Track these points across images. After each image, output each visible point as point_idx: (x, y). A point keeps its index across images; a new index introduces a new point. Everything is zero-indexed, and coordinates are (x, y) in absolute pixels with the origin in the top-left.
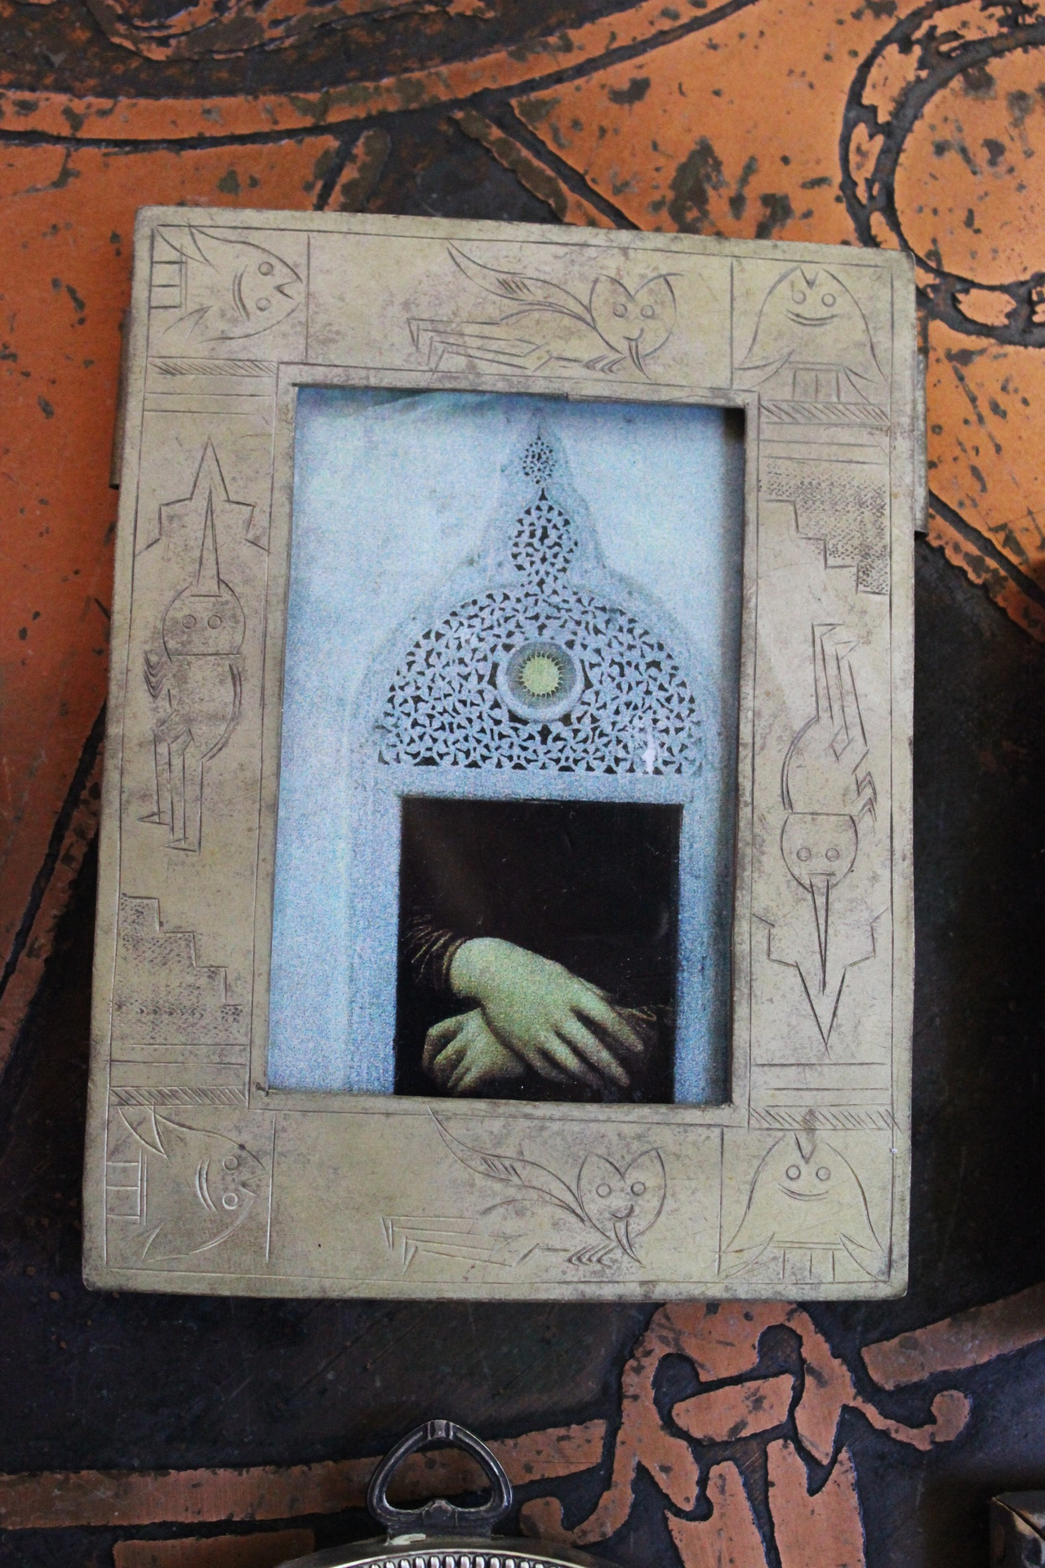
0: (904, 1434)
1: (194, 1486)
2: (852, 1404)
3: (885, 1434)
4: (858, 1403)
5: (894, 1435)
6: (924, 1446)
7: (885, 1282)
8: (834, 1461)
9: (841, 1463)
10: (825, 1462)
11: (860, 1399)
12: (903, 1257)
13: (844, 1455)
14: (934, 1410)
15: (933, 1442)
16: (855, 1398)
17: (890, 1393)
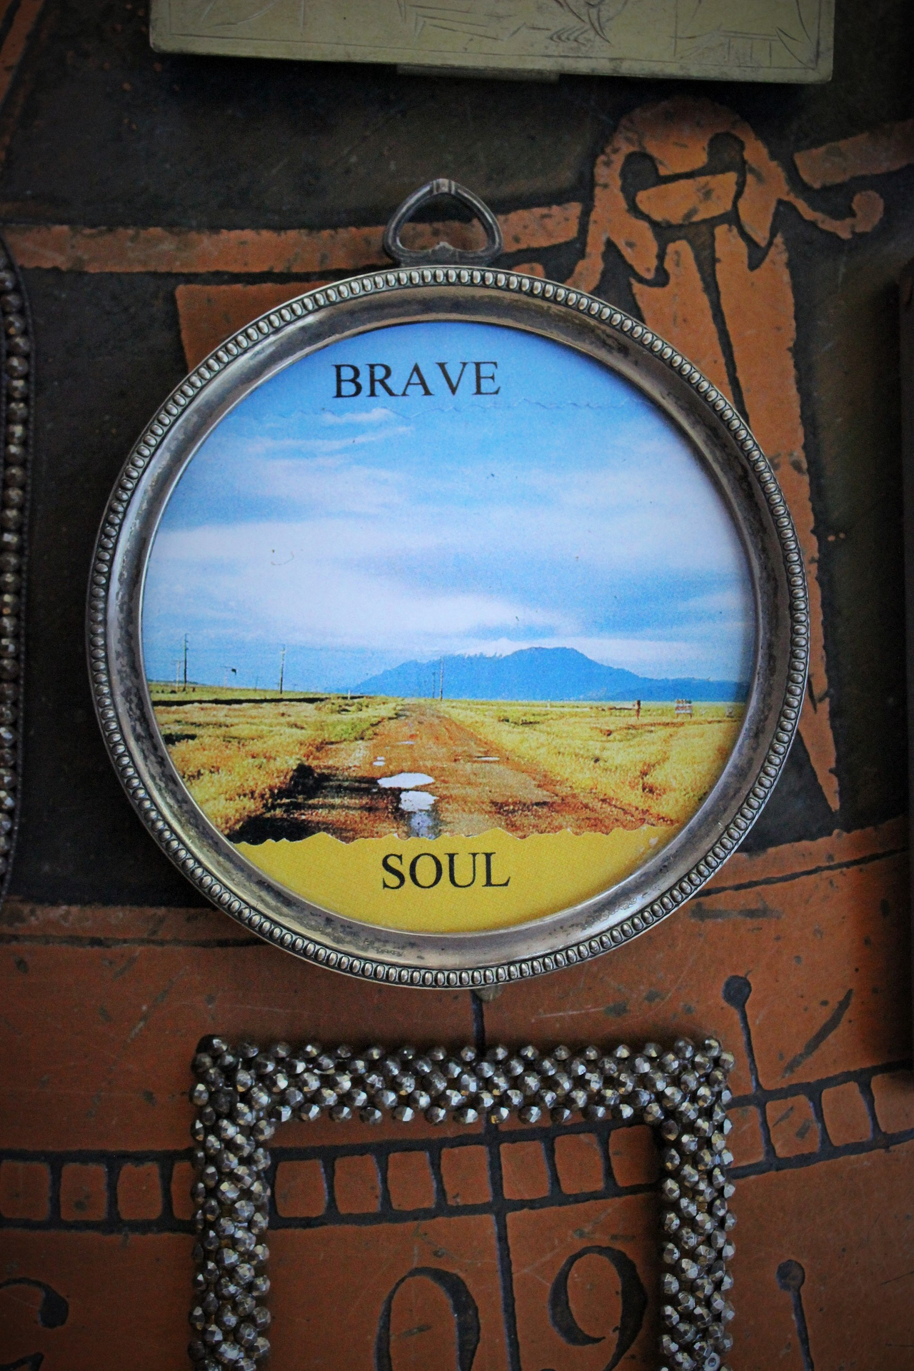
0: (829, 224)
1: (242, 243)
2: (786, 198)
3: (813, 224)
4: (791, 198)
5: (820, 225)
6: (845, 235)
7: (813, 69)
8: (770, 244)
9: (777, 246)
10: (763, 244)
11: (792, 195)
12: (829, 50)
13: (779, 239)
14: (854, 207)
15: (853, 233)
16: (788, 194)
17: (817, 191)
